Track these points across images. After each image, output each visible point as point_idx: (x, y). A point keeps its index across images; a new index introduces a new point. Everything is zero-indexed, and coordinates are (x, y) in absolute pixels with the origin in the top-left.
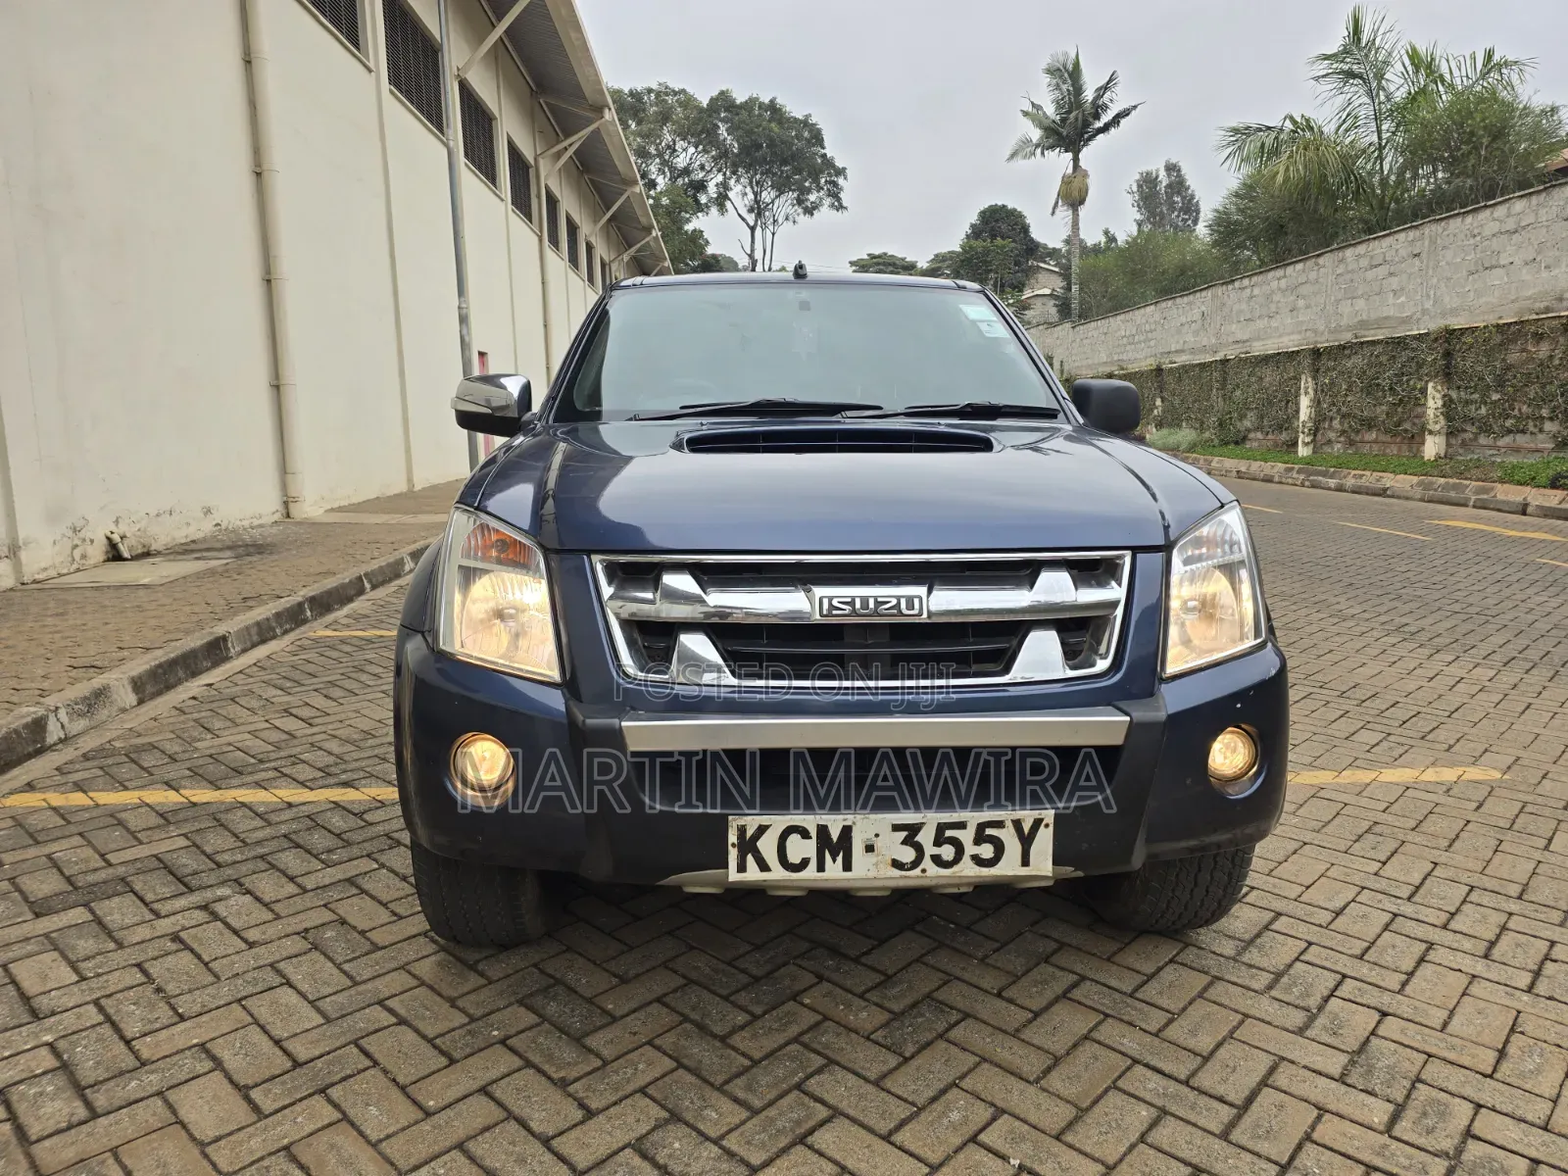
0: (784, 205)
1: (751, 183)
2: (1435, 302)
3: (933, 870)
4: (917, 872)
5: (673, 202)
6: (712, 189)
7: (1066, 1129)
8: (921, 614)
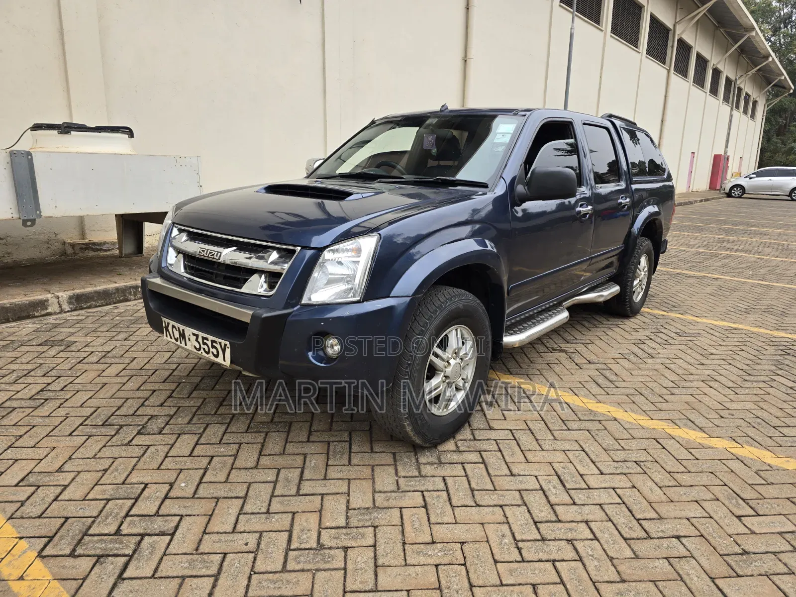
3: (204, 354)
4: (200, 353)
7: (240, 469)
8: (219, 259)
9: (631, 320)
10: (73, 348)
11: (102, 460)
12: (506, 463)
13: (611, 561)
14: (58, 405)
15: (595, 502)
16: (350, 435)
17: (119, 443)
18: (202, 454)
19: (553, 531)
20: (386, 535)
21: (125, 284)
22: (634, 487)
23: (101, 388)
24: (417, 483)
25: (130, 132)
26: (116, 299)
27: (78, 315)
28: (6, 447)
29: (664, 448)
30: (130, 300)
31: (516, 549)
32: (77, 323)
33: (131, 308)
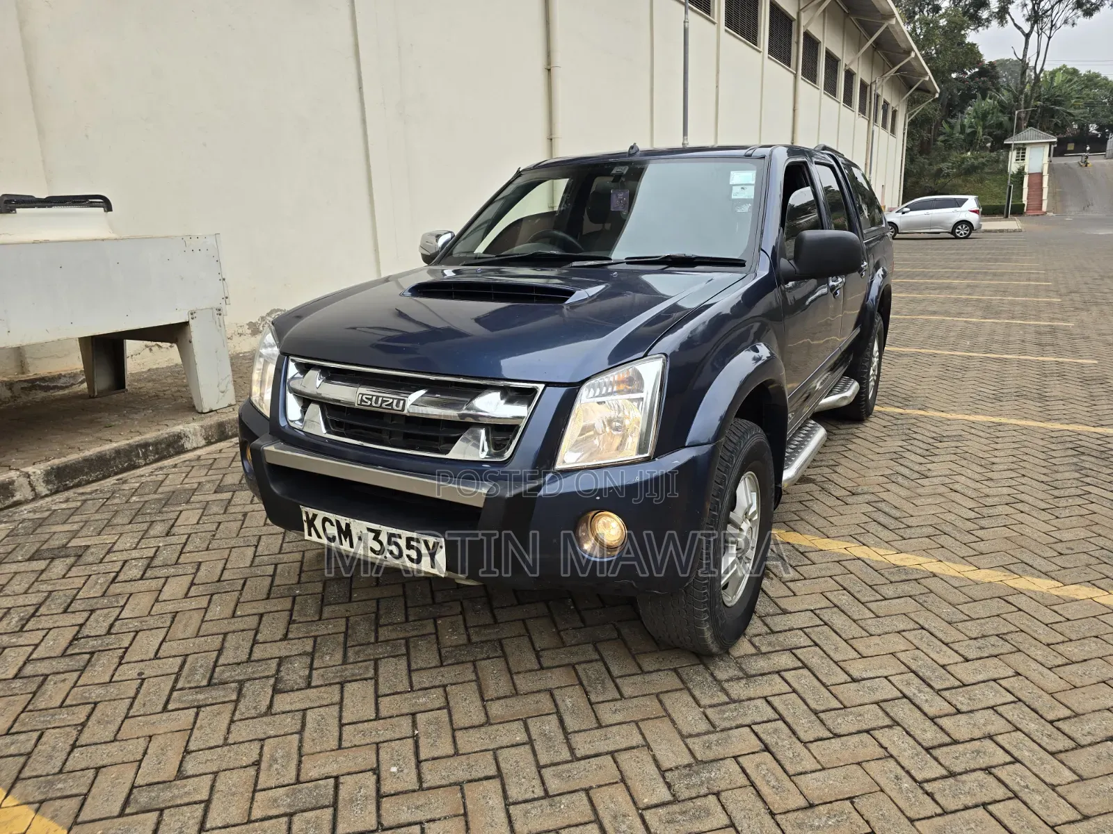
0: (1063, 10)
7: (466, 728)
8: (403, 410)
9: (867, 424)
10: (88, 558)
11: (242, 746)
12: (836, 663)
13: (1053, 790)
14: (117, 660)
15: (984, 705)
16: (597, 650)
17: (253, 713)
18: (395, 713)
19: (957, 758)
20: (739, 804)
21: (128, 442)
22: (1018, 674)
23: (172, 622)
24: (735, 714)
25: (107, 205)
26: (117, 467)
27: (67, 501)
28: (68, 749)
29: (1020, 610)
30: (139, 467)
31: (926, 796)
32: (72, 515)
33: (148, 479)
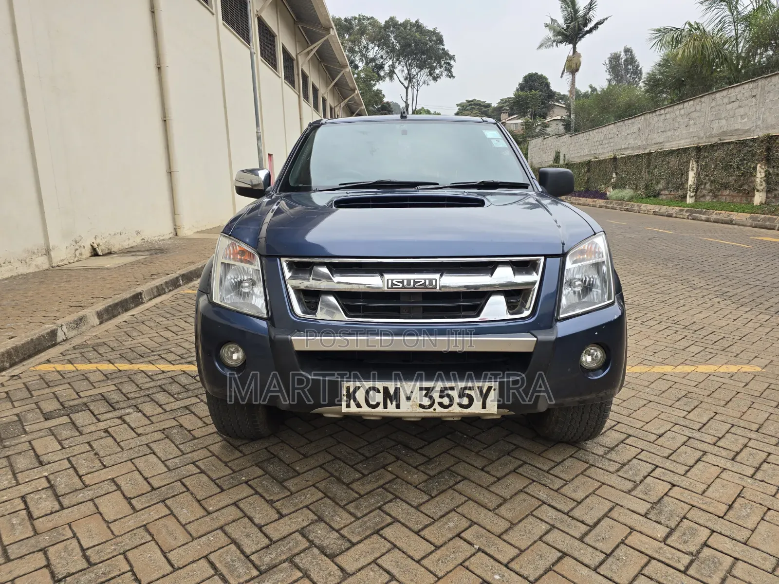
0: (423, 75)
1: (406, 64)
2: (763, 121)
3: (439, 409)
4: (431, 410)
5: (366, 75)
6: (387, 68)
7: (504, 532)
8: (436, 287)
22: (716, 413)
